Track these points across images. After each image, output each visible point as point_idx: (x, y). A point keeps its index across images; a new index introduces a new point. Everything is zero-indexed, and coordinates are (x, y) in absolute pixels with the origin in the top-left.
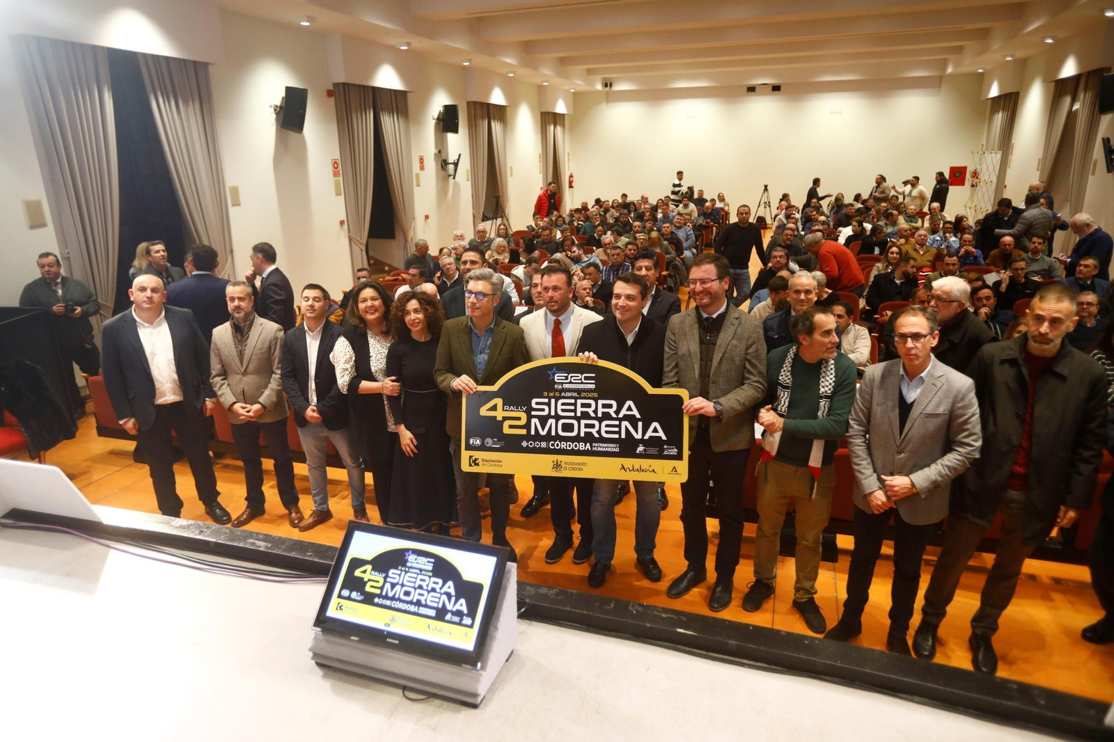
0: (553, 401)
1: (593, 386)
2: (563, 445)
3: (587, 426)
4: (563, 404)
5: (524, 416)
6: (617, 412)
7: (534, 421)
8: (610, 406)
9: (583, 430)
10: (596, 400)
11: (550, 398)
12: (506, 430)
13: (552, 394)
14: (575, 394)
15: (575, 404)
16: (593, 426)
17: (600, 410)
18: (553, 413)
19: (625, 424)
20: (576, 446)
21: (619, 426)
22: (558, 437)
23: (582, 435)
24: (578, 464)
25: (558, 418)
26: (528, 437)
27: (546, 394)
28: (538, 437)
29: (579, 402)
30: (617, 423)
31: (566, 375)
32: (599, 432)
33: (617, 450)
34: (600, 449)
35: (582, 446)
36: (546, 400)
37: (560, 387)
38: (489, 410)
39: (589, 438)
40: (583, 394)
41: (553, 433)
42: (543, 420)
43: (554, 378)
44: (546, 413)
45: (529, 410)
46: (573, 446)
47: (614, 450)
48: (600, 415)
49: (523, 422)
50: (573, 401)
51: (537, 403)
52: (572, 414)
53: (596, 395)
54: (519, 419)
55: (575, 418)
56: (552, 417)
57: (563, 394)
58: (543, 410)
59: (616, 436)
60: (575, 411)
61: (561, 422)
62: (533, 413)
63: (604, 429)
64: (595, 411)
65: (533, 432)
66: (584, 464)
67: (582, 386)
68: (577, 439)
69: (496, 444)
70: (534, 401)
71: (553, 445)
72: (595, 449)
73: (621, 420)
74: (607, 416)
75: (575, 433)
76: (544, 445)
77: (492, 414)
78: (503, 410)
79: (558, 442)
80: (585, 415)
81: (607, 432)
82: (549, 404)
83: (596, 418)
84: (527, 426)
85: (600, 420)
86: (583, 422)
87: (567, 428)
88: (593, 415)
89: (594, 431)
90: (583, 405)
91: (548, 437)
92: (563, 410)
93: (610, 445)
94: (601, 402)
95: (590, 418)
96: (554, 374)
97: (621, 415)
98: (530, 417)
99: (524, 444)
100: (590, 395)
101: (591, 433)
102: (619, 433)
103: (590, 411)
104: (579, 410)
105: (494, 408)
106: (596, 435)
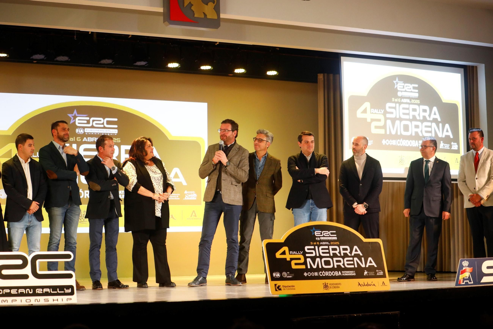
0: (316, 247)
1: (336, 238)
2: (327, 274)
3: (337, 261)
4: (322, 249)
5: (302, 257)
6: (351, 252)
7: (309, 260)
8: (346, 249)
9: (336, 264)
10: (339, 246)
11: (315, 246)
12: (294, 267)
13: (315, 243)
14: (327, 243)
15: (328, 249)
16: (340, 261)
17: (342, 252)
18: (318, 255)
19: (356, 259)
20: (333, 274)
21: (353, 261)
22: (323, 269)
23: (336, 267)
24: (336, 284)
25: (321, 257)
26: (307, 270)
27: (312, 243)
28: (312, 270)
29: (331, 247)
30: (351, 259)
31: (321, 232)
32: (344, 264)
33: (355, 274)
34: (346, 275)
35: (337, 274)
36: (313, 247)
37: (319, 239)
38: (281, 254)
39: (339, 268)
40: (332, 243)
41: (320, 267)
42: (313, 259)
43: (315, 234)
44: (314, 255)
45: (304, 253)
46: (332, 273)
47: (353, 274)
48: (342, 255)
49: (302, 261)
50: (327, 247)
51: (308, 249)
52: (328, 255)
53: (338, 243)
54: (299, 259)
55: (330, 257)
56: (318, 257)
57: (321, 243)
58: (312, 253)
59: (353, 266)
60: (329, 253)
61: (323, 259)
62: (307, 255)
63: (346, 263)
64: (340, 253)
65: (309, 267)
66: (340, 284)
67: (330, 238)
68: (333, 269)
69: (289, 276)
70: (306, 248)
71: (321, 274)
72: (343, 274)
73: (353, 257)
74: (346, 255)
75: (331, 266)
76: (316, 274)
77: (283, 257)
78: (290, 254)
79: (323, 272)
80: (335, 255)
81: (348, 264)
82: (314, 249)
83: (341, 257)
84: (305, 263)
85: (343, 258)
86: (335, 259)
87: (327, 263)
88: (339, 255)
89: (341, 264)
90: (333, 249)
91: (318, 270)
92: (323, 253)
93: (351, 272)
94: (342, 247)
95: (337, 257)
96: (314, 231)
97: (353, 255)
98: (306, 258)
99: (305, 274)
100: (336, 243)
101: (340, 265)
102: (354, 264)
103: (337, 252)
104: (331, 252)
105: (284, 253)
106: (343, 267)
